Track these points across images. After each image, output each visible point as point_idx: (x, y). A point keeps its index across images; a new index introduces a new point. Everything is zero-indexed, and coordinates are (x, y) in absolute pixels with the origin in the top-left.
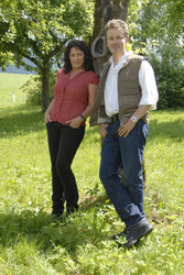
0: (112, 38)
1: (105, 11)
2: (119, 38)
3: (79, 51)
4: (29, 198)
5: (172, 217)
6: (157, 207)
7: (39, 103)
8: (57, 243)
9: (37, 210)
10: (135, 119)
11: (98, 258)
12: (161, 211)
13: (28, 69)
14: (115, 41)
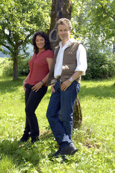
0: (61, 31)
1: (58, 14)
2: (65, 30)
3: (41, 38)
4: (7, 133)
5: (99, 144)
6: (90, 137)
7: (11, 75)
8: (27, 160)
9: (13, 140)
10: (71, 80)
11: (54, 169)
12: (92, 140)
13: (5, 52)
14: (63, 33)
